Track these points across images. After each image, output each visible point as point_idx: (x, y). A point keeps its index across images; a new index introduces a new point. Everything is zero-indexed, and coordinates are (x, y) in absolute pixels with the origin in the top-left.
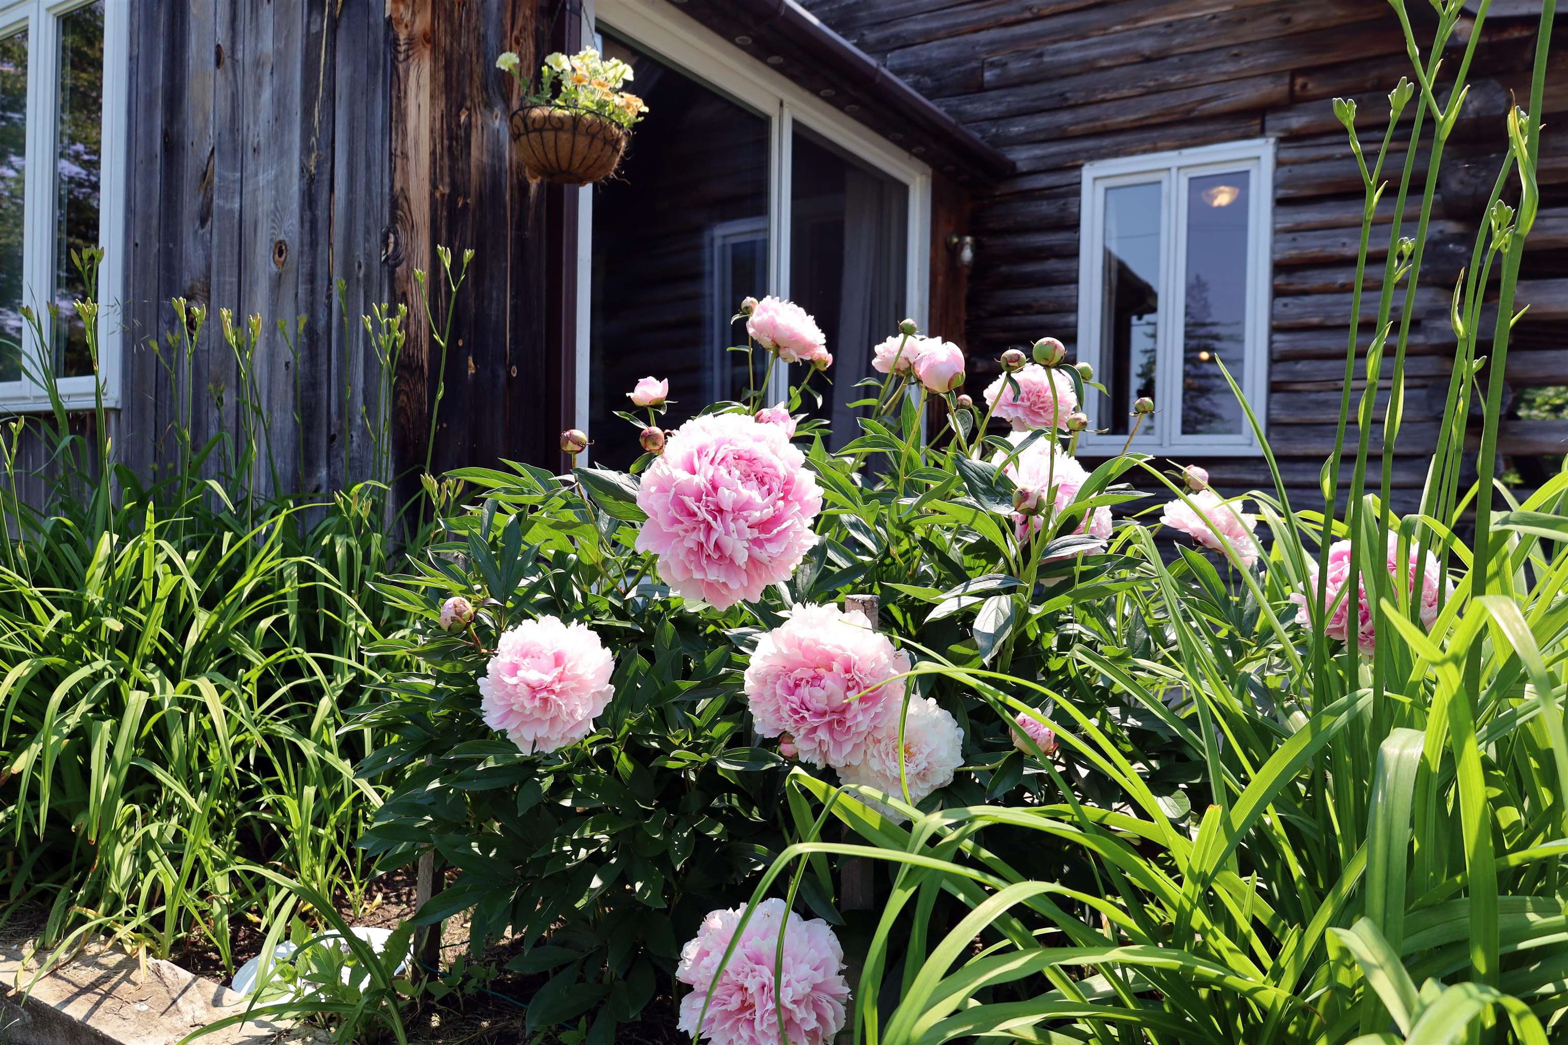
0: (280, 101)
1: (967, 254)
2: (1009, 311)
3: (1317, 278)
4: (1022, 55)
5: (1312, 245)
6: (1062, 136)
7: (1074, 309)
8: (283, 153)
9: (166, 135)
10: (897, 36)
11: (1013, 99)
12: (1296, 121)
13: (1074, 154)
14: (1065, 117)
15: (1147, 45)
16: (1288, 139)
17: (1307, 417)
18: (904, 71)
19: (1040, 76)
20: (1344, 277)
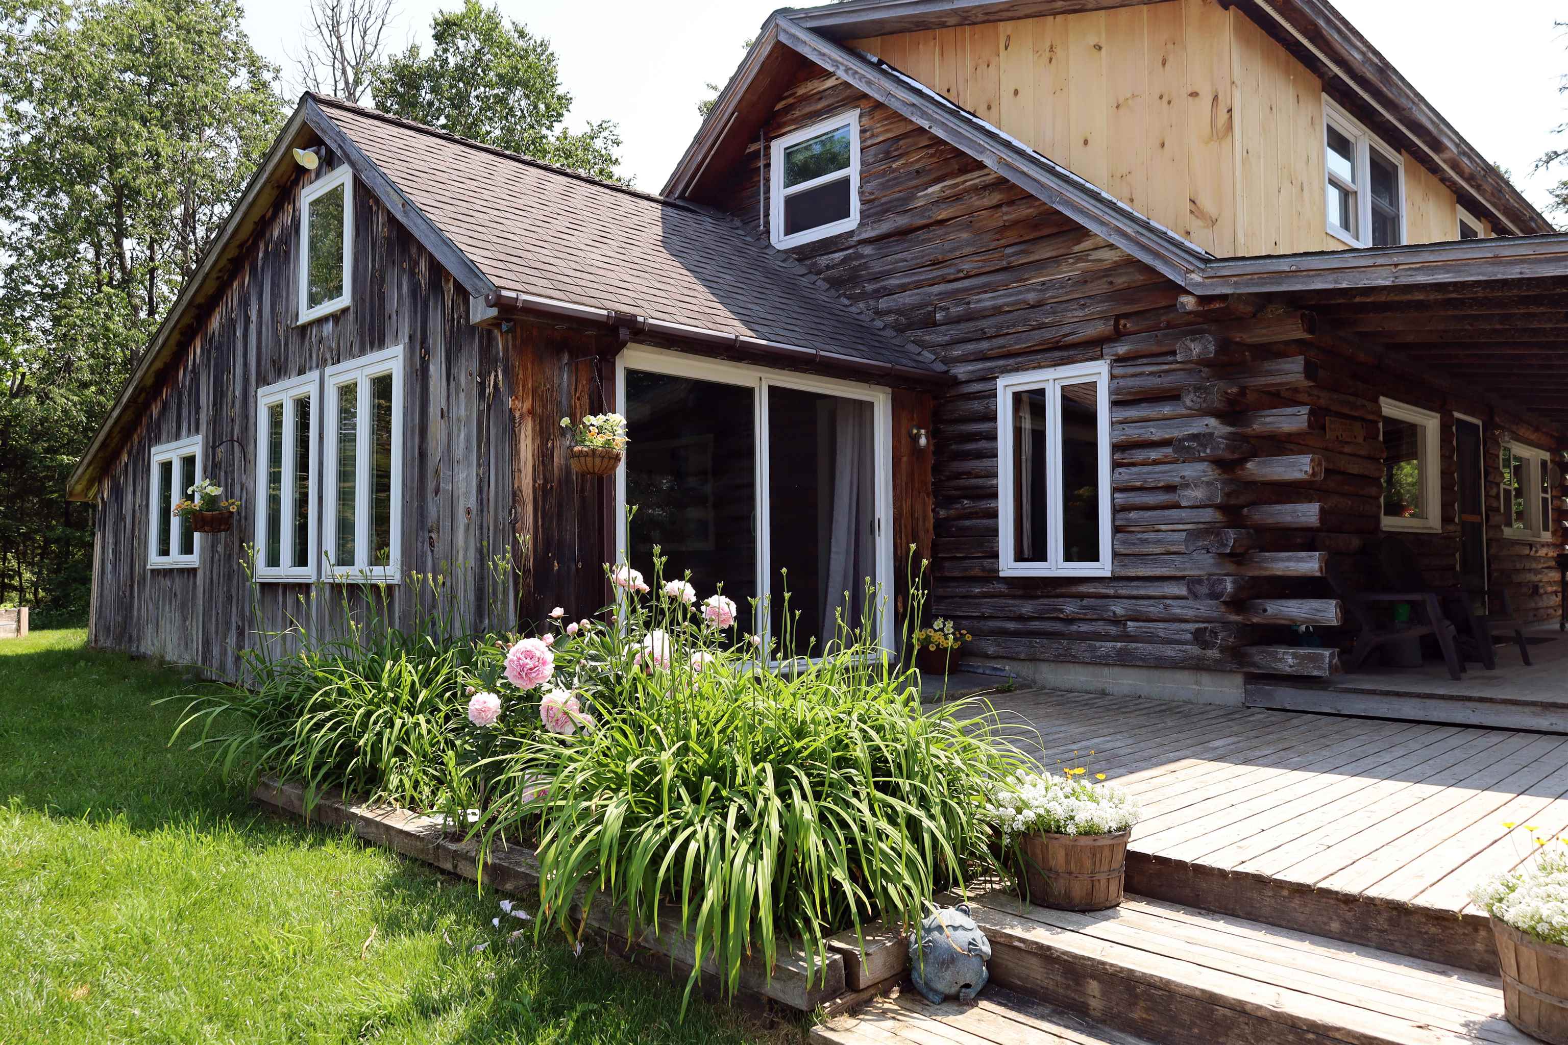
0: (468, 440)
1: (923, 441)
2: (958, 476)
3: (1139, 455)
4: (959, 302)
5: (1133, 433)
6: (983, 357)
7: (995, 475)
8: (469, 465)
9: (420, 448)
10: (885, 288)
11: (954, 332)
12: (1122, 349)
13: (992, 370)
14: (985, 345)
15: (1031, 297)
16: (1119, 360)
17: (1136, 550)
18: (889, 312)
19: (969, 317)
20: (1154, 454)
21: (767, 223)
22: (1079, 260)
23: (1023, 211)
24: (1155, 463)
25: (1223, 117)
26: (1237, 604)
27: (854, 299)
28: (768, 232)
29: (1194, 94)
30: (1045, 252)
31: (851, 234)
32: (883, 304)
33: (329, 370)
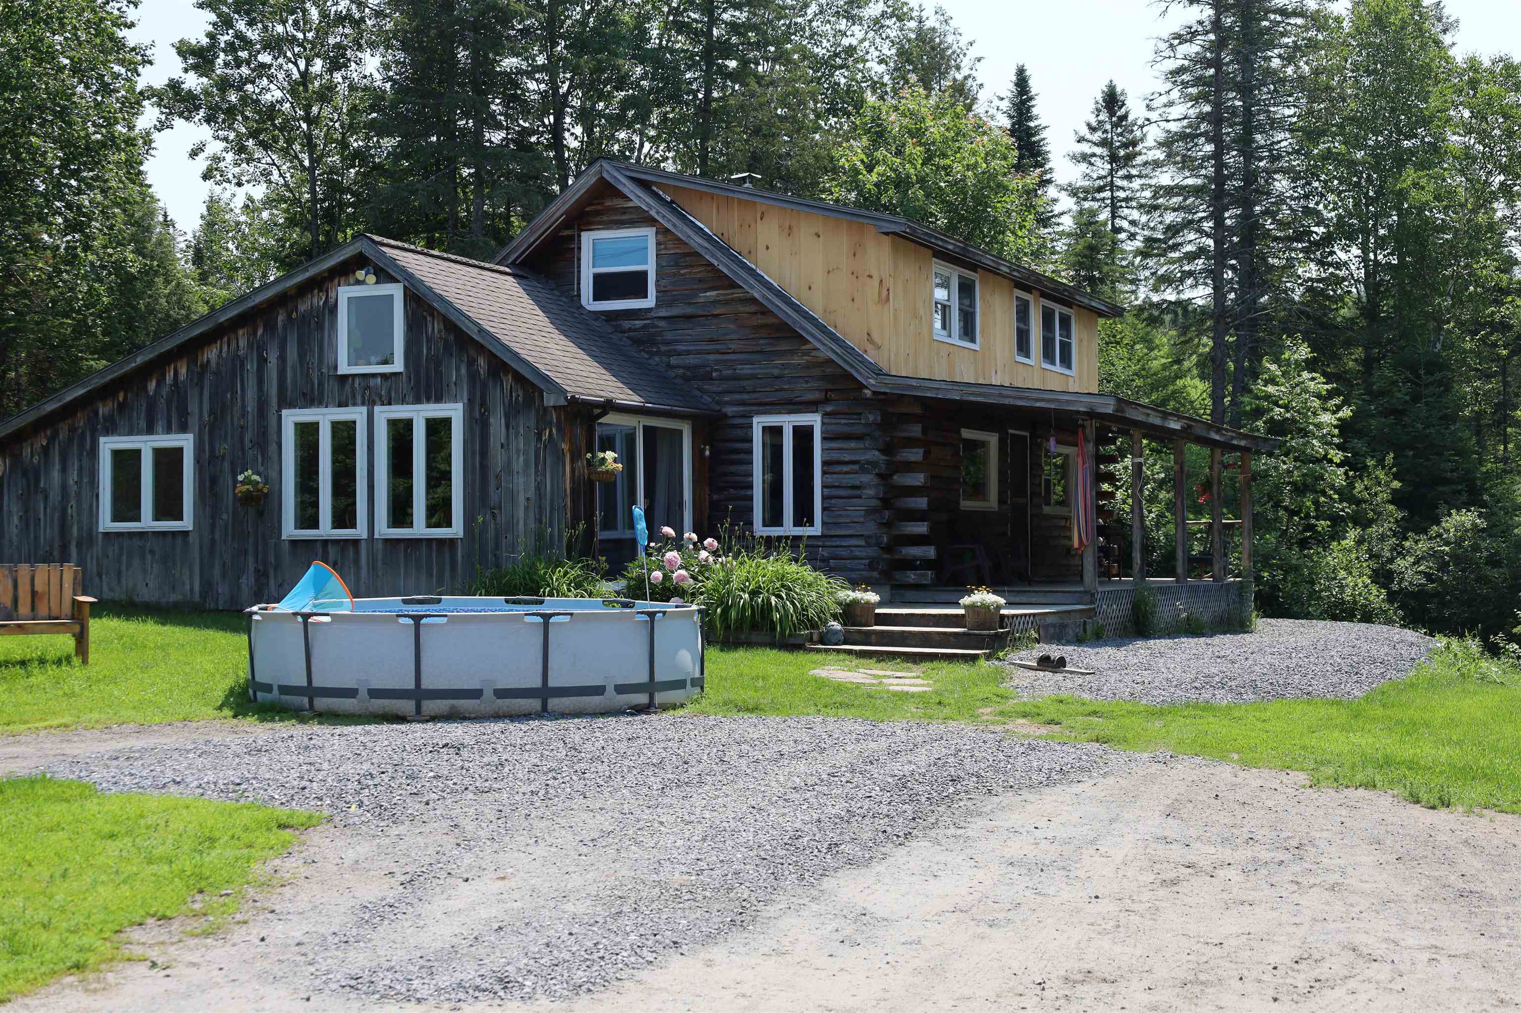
0: (526, 462)
1: (707, 453)
2: (726, 474)
3: (838, 468)
4: (728, 367)
5: (835, 456)
6: (743, 403)
7: (752, 475)
8: (528, 475)
9: (481, 463)
10: (675, 350)
11: (724, 386)
12: (829, 409)
13: (750, 412)
14: (743, 396)
15: (776, 372)
16: (825, 415)
17: (834, 520)
18: (678, 367)
19: (735, 378)
20: (845, 468)
21: (579, 289)
22: (804, 354)
23: (770, 320)
24: (846, 473)
25: (885, 293)
26: (888, 549)
27: (652, 354)
28: (579, 296)
29: (870, 276)
30: (783, 346)
31: (649, 310)
32: (673, 361)
33: (377, 409)
